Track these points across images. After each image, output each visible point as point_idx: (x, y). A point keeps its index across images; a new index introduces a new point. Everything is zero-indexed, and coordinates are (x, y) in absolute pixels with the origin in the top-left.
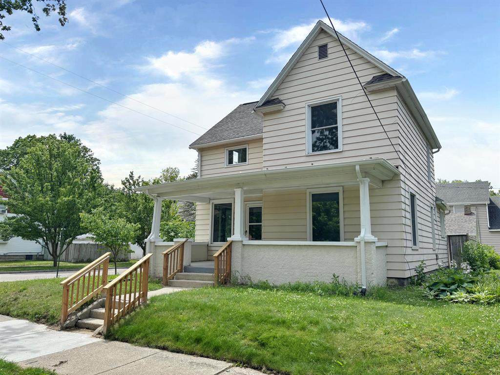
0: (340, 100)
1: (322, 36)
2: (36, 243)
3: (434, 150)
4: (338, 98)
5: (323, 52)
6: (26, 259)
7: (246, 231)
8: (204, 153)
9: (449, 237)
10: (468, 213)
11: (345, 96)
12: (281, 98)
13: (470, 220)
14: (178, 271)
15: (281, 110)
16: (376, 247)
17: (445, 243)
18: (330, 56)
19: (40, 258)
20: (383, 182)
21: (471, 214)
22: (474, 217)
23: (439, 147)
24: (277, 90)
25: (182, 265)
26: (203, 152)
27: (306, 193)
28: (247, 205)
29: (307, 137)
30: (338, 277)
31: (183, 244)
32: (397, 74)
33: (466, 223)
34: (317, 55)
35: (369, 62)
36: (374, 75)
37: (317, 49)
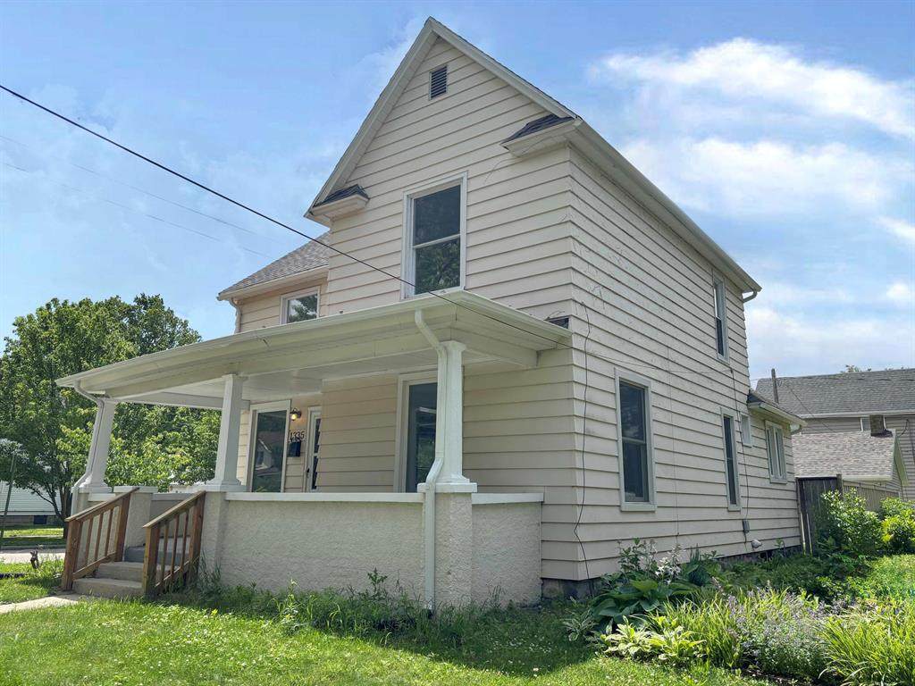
0: (465, 179)
1: (438, 49)
2: (33, 493)
3: (745, 295)
4: (462, 175)
5: (439, 84)
6: (35, 523)
7: (308, 471)
8: (246, 309)
9: (801, 481)
10: (880, 432)
11: (474, 171)
12: (363, 184)
13: (882, 447)
14: (108, 559)
15: (361, 209)
16: (473, 505)
17: (792, 495)
18: (450, 90)
19: (40, 521)
20: (539, 354)
21: (885, 434)
22: (891, 440)
23: (756, 289)
24: (356, 168)
25: (120, 543)
26: (246, 306)
27: (396, 384)
28: (314, 414)
29: (405, 264)
30: (383, 579)
31: (127, 498)
32: (567, 112)
33: (872, 452)
34: (427, 89)
35: (520, 94)
36: (529, 121)
37: (427, 78)
